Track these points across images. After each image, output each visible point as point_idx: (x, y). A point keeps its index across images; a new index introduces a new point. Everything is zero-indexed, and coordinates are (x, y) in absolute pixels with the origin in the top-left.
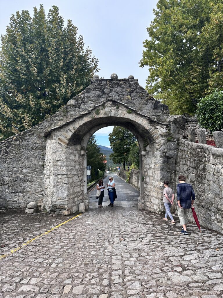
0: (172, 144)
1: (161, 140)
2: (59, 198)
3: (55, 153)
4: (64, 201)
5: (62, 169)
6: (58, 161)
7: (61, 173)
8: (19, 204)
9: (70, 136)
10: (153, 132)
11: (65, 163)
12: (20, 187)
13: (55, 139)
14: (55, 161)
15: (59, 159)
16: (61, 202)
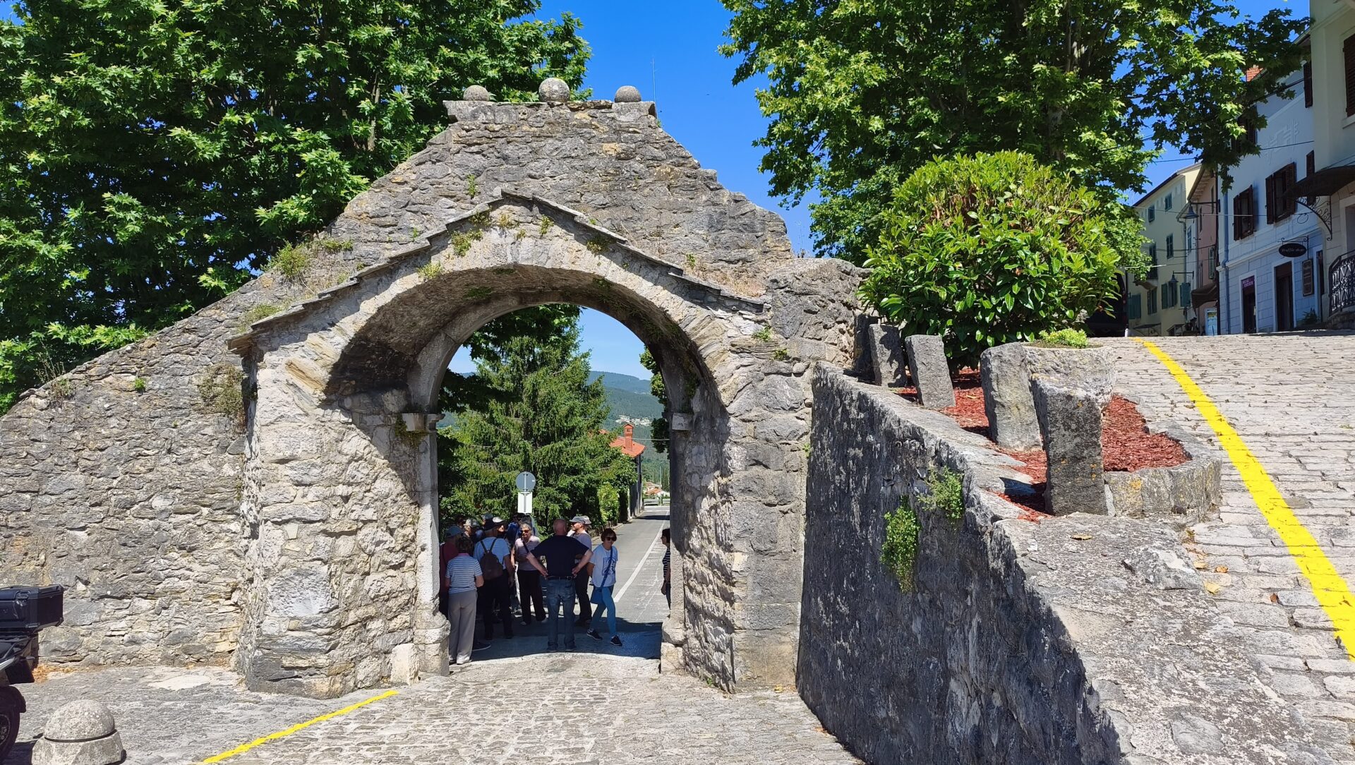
0: (786, 387)
1: (738, 368)
2: (293, 624)
3: (272, 427)
4: (310, 635)
5: (304, 496)
6: (283, 461)
7: (297, 516)
8: (135, 647)
9: (339, 351)
10: (702, 332)
11: (315, 471)
12: (139, 572)
13: (274, 366)
14: (272, 462)
15: (288, 453)
16: (300, 639)
